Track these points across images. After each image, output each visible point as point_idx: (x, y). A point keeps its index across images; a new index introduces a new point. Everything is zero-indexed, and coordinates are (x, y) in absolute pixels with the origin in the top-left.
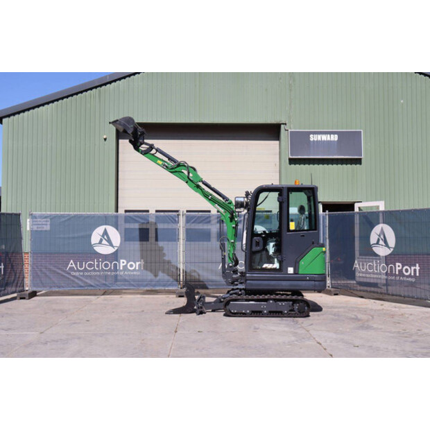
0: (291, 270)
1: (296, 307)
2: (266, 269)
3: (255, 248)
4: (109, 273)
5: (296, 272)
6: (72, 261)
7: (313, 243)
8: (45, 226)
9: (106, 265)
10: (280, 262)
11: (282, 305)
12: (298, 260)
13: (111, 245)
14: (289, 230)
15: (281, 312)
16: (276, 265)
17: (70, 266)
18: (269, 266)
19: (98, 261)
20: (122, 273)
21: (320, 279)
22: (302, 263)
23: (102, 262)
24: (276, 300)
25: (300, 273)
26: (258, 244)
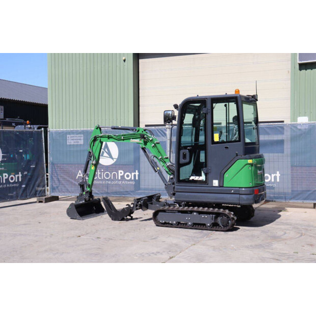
0: (216, 183)
1: (219, 220)
2: (193, 181)
3: (182, 161)
4: (109, 182)
5: (221, 185)
6: (80, 171)
7: (237, 155)
8: (79, 141)
9: (107, 175)
10: (206, 175)
11: (205, 217)
12: (223, 172)
13: (111, 157)
14: (213, 142)
15: (204, 225)
16: (203, 178)
17: (78, 175)
18: (196, 178)
19: (101, 172)
20: (120, 182)
21: (248, 193)
22: (226, 176)
23: (104, 172)
24: (200, 213)
25: (224, 186)
26: (184, 156)
